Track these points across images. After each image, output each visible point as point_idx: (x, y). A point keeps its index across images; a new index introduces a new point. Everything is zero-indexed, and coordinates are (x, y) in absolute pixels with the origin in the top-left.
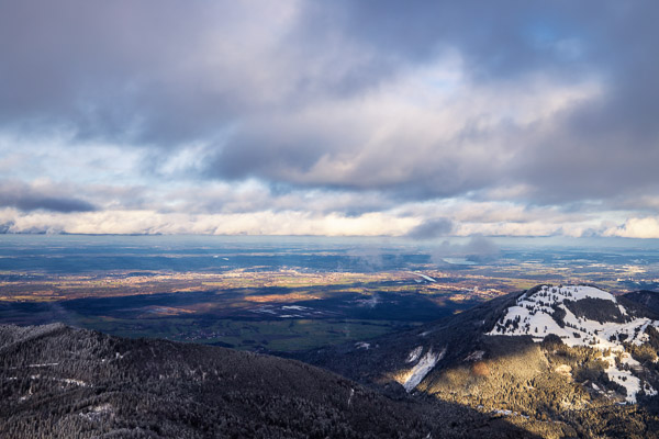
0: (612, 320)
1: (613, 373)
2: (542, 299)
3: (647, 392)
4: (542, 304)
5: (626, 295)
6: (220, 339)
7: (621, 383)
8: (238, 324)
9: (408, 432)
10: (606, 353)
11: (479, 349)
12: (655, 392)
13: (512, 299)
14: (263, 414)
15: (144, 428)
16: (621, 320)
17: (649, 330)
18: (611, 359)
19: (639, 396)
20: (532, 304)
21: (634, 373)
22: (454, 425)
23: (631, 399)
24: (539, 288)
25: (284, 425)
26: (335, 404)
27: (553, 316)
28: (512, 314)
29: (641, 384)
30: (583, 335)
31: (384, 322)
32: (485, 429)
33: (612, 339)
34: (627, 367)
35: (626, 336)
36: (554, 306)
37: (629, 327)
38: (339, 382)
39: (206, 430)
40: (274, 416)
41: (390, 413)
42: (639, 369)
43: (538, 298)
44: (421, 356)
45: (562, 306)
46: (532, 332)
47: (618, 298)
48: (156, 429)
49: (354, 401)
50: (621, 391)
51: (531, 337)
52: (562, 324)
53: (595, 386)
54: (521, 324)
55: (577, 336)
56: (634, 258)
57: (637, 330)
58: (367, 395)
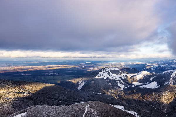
0: (119, 74)
1: (119, 84)
2: (106, 70)
3: (125, 88)
4: (106, 71)
5: (121, 69)
6: (37, 80)
7: (120, 86)
8: (42, 77)
9: (79, 98)
10: (118, 81)
11: (93, 81)
12: (127, 88)
13: (100, 70)
14: (48, 96)
15: (20, 101)
16: (120, 74)
17: (126, 76)
18: (119, 82)
19: (124, 88)
20: (104, 71)
21: (123, 84)
22: (88, 96)
23: (122, 89)
24: (105, 68)
25: (52, 99)
26: (63, 93)
27: (108, 73)
28: (100, 73)
29: (124, 86)
30: (113, 77)
31: (74, 76)
32: (95, 97)
33: (119, 78)
34: (122, 83)
35: (121, 77)
36: (108, 72)
37: (122, 75)
38: (64, 89)
39: (35, 100)
40: (50, 97)
41: (75, 95)
42: (124, 83)
43: (105, 70)
44: (81, 83)
45: (110, 72)
46: (104, 77)
47: (120, 70)
48: (23, 101)
49: (67, 92)
50: (120, 88)
51: (104, 78)
52: (109, 75)
53: (116, 87)
54: (102, 75)
55: (112, 77)
56: (123, 62)
57: (124, 76)
58: (70, 91)
